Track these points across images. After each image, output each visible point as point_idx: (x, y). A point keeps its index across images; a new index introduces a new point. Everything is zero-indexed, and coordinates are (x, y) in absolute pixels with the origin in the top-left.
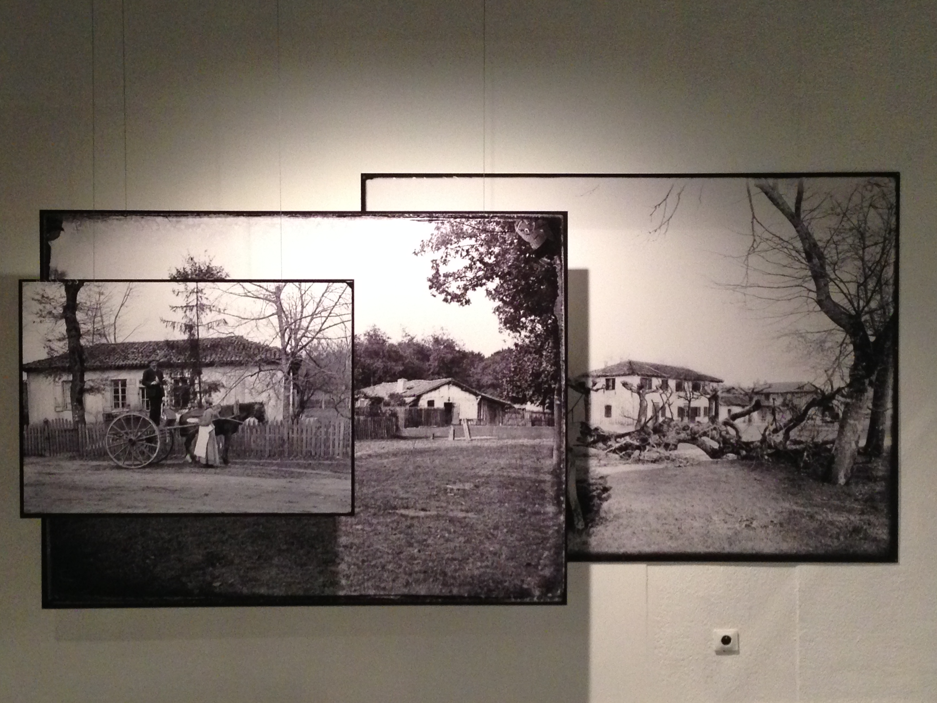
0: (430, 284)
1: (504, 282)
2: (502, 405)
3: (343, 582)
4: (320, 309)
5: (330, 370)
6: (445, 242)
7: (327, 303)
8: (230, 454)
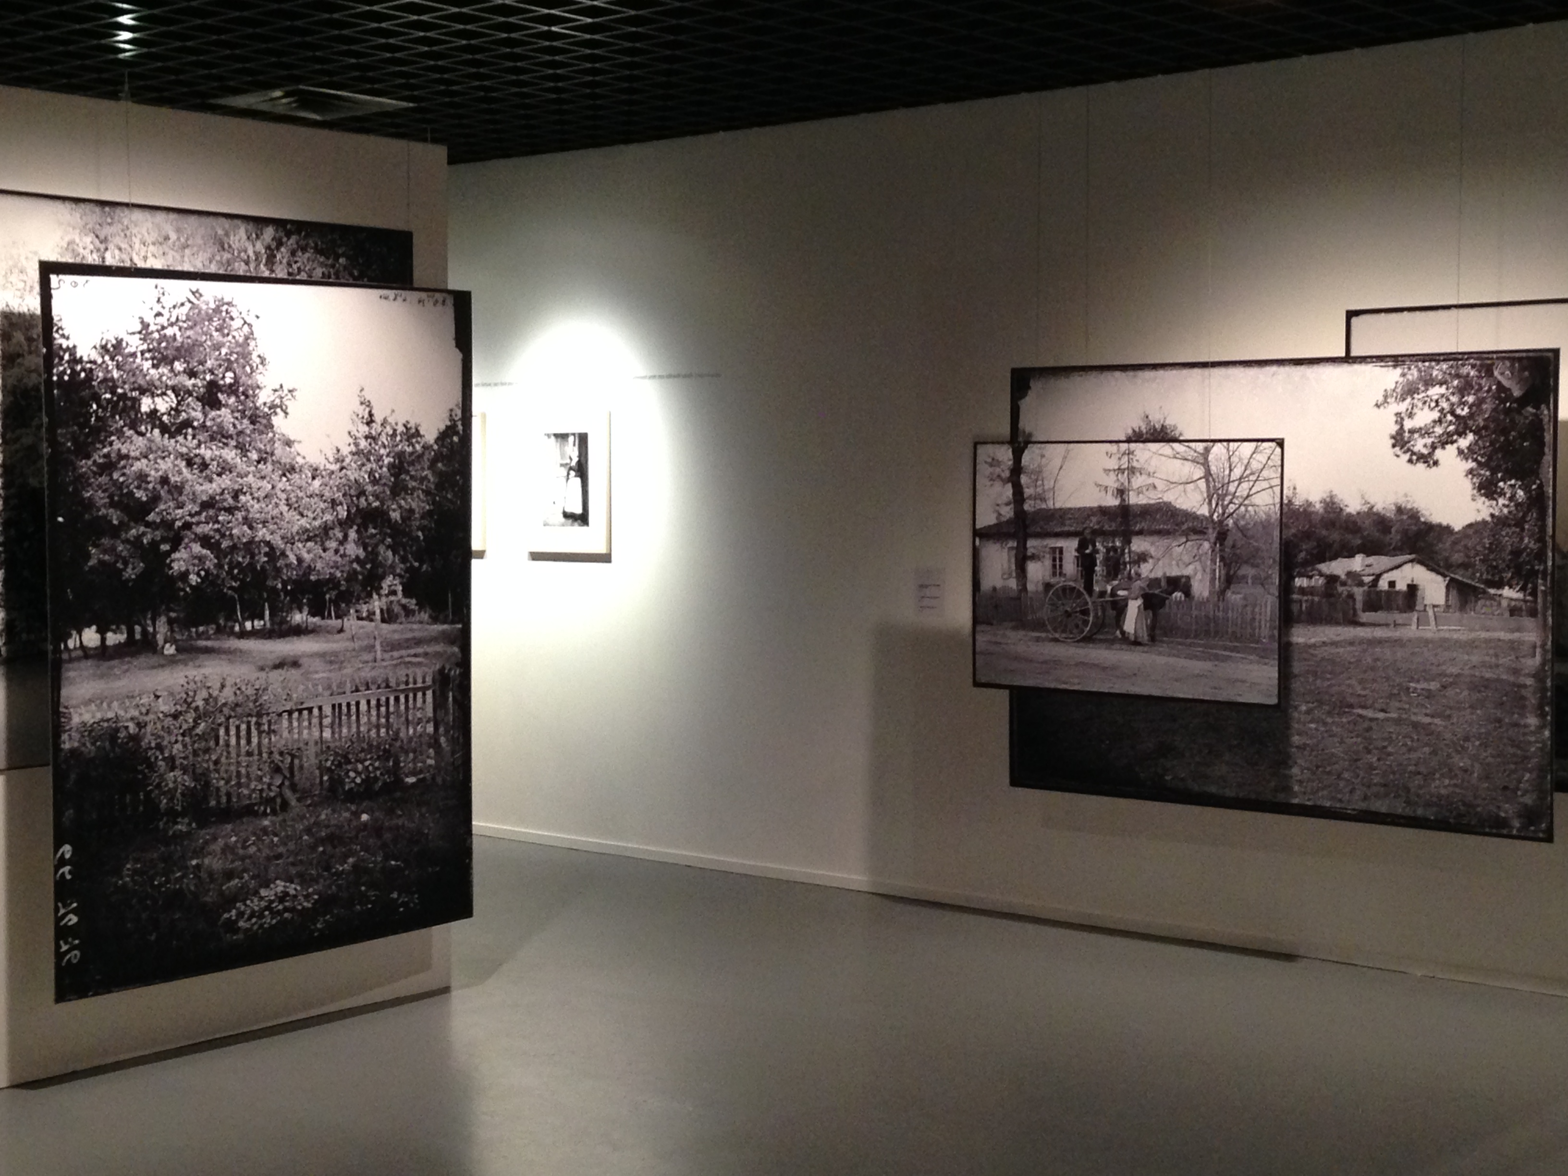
0: (1393, 441)
1: (1479, 439)
2: (1475, 589)
3: (1296, 788)
4: (1248, 472)
5: (1256, 541)
6: (1410, 391)
7: (1255, 465)
8: (1158, 632)
